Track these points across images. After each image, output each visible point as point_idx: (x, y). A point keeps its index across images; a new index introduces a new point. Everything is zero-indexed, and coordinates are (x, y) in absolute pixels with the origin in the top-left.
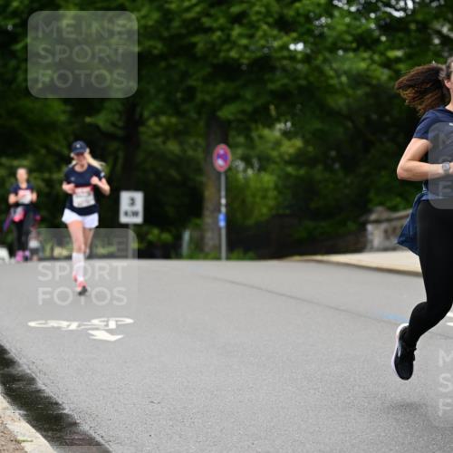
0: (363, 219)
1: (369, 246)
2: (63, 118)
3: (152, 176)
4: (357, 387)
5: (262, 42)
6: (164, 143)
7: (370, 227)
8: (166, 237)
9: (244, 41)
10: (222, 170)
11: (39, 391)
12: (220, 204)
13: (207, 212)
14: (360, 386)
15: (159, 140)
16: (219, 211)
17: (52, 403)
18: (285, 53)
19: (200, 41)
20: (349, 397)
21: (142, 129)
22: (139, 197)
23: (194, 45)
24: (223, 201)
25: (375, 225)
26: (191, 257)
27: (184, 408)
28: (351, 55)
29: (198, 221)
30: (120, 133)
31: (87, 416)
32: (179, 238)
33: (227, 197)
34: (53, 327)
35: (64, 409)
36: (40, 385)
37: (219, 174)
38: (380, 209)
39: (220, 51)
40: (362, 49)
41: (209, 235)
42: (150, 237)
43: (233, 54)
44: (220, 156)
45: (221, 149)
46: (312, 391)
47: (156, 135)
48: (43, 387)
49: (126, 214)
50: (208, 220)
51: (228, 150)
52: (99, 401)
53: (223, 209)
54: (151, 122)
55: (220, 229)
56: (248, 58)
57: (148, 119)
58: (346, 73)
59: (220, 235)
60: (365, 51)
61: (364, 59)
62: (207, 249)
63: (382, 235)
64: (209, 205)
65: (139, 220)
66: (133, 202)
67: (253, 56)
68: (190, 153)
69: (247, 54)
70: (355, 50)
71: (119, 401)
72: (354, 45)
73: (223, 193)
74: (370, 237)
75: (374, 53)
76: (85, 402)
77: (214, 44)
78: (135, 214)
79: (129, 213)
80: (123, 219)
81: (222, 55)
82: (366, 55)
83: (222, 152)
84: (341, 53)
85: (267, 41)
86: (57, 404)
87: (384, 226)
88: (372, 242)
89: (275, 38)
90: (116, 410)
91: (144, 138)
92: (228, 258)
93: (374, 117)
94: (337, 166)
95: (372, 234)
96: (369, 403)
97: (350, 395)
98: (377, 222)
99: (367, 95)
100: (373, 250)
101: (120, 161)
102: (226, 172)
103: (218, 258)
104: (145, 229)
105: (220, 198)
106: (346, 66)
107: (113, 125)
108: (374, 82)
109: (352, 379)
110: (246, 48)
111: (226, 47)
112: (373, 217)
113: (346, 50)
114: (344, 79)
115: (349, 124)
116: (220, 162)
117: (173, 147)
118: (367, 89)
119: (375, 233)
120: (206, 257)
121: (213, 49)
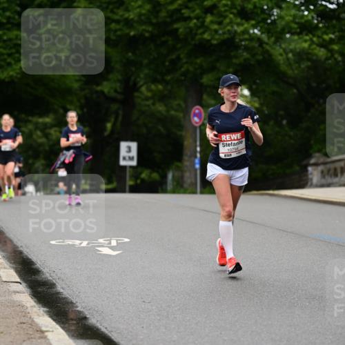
0: (305, 162)
1: (309, 184)
2: (76, 85)
3: (144, 131)
4: (300, 291)
5: (229, 28)
6: (154, 104)
7: (310, 169)
8: (155, 176)
9: (216, 27)
10: (197, 125)
11: (59, 293)
12: (196, 151)
13: (186, 158)
14: (302, 290)
15: (150, 102)
16: (196, 157)
17: (68, 303)
18: (246, 36)
19: (181, 27)
20: (294, 298)
21: (136, 94)
22: (134, 145)
23: (177, 30)
24: (198, 149)
25: (314, 167)
26: (174, 192)
27: (169, 306)
28: (296, 37)
29: (179, 164)
30: (119, 97)
31: (95, 313)
32: (164, 177)
33: (201, 146)
34: (69, 245)
35: (77, 307)
36: (59, 288)
37: (196, 128)
38: (317, 155)
39: (196, 34)
40: (304, 33)
41: (187, 174)
42: (143, 176)
43: (206, 36)
44: (195, 115)
45: (197, 109)
46: (266, 294)
47: (147, 99)
48: (62, 291)
49: (124, 158)
50: (187, 163)
51: (202, 110)
52: (103, 301)
53: (198, 155)
54: (143, 89)
55: (196, 170)
56: (217, 40)
57: (141, 86)
58: (291, 51)
59: (196, 175)
60: (307, 35)
61: (306, 41)
62: (185, 185)
63: (320, 175)
64: (187, 152)
65: (134, 163)
66: (129, 149)
67: (222, 38)
68: (173, 112)
69: (217, 37)
70: (299, 34)
71: (120, 301)
72: (298, 30)
73: (198, 143)
74: (310, 176)
75: (314, 36)
76: (93, 301)
77: (191, 29)
78: (131, 159)
79: (127, 158)
80: (122, 163)
81: (198, 37)
82: (307, 38)
83: (197, 111)
84: (288, 36)
85: (232, 27)
86: (72, 303)
87: (320, 168)
88: (312, 179)
89: (238, 24)
90: (117, 308)
91: (138, 101)
92: (202, 193)
93: (314, 85)
94: (284, 122)
95: (311, 174)
96: (310, 303)
97: (295, 296)
98: (316, 165)
99: (309, 68)
100: (312, 186)
101: (120, 118)
102: (200, 127)
103: (194, 192)
104: (139, 170)
105: (196, 146)
106: (292, 46)
107: (116, 91)
108: (314, 58)
109: (297, 285)
110: (216, 31)
111: (200, 31)
112: (312, 161)
113: (292, 34)
114: (290, 55)
115: (295, 91)
116: (196, 119)
117: (161, 108)
118: (309, 64)
119: (314, 173)
120: (185, 192)
121: (191, 32)
